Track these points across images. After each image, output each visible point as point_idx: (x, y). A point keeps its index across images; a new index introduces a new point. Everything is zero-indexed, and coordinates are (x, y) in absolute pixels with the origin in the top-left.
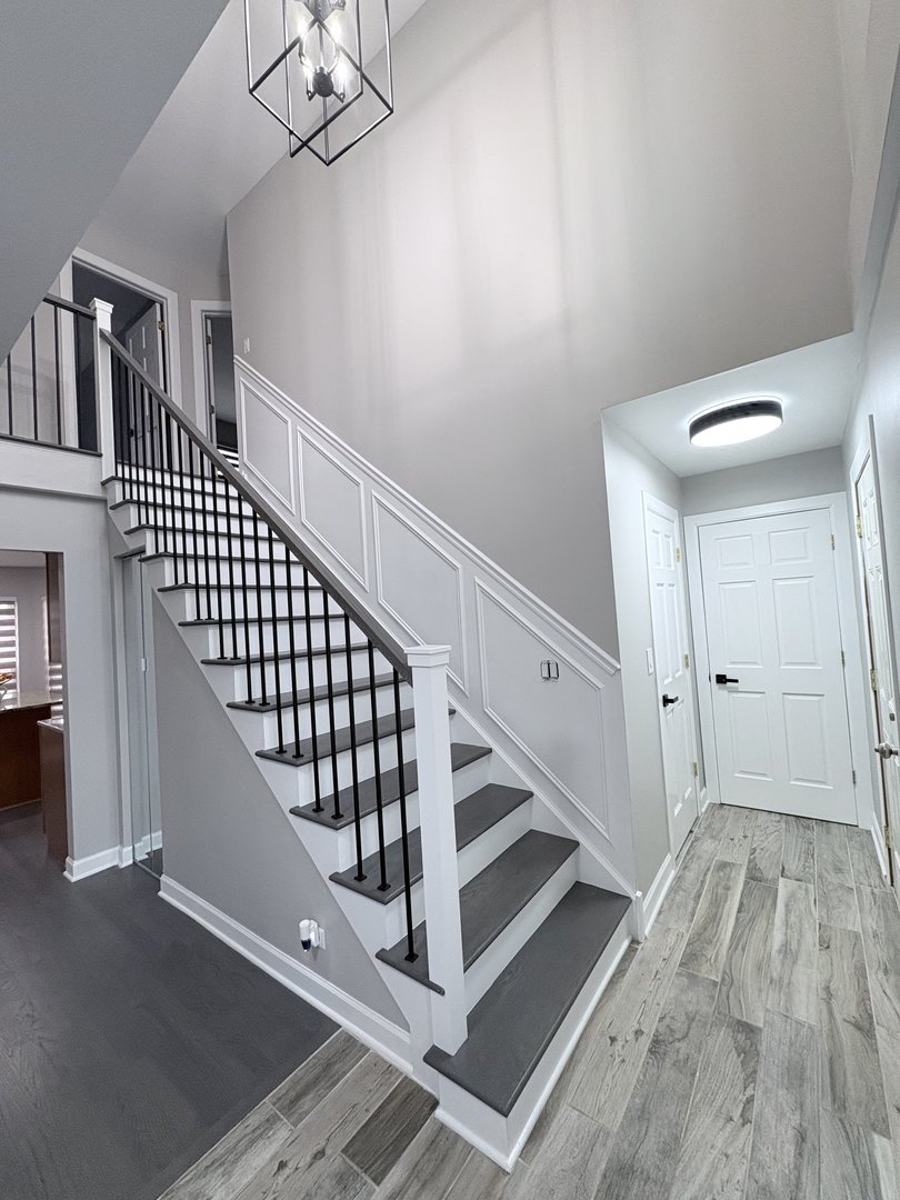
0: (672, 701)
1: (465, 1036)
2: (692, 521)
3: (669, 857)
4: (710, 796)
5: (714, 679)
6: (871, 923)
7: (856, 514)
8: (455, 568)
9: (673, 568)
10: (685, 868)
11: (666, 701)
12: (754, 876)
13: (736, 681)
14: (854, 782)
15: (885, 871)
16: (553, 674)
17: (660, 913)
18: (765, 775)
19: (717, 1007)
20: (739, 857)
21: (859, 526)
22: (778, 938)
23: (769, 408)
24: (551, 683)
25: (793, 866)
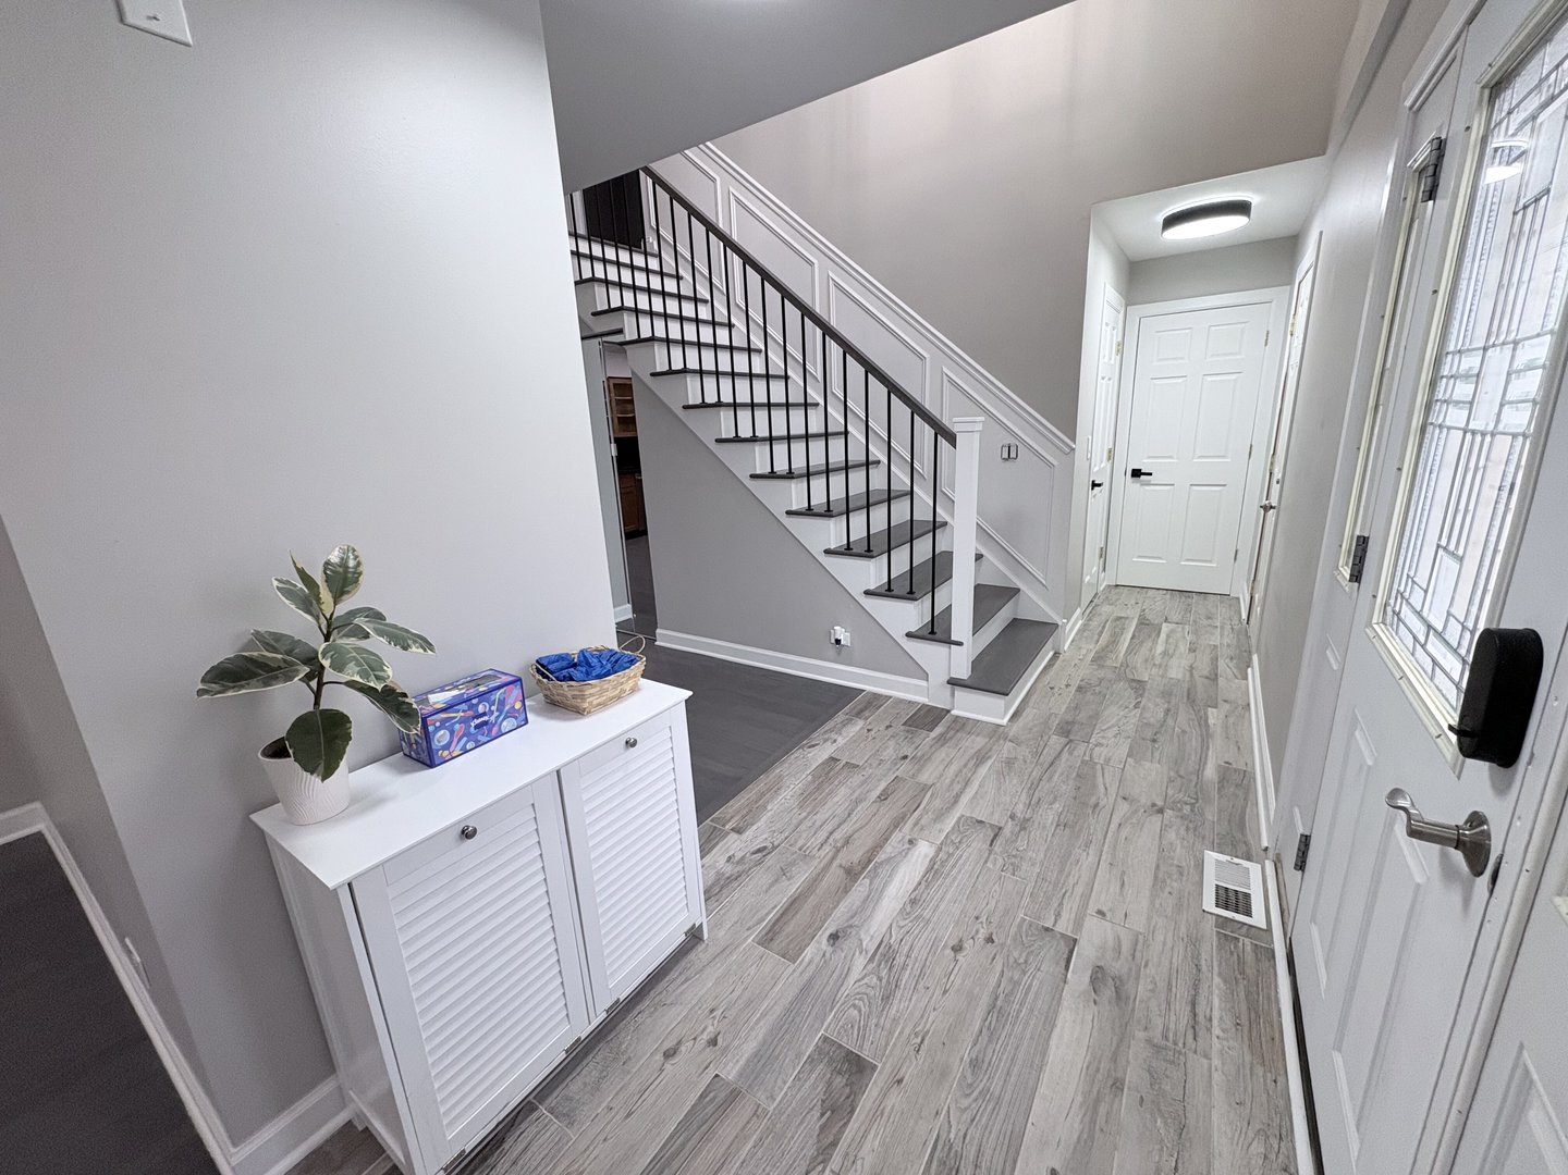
0: (1099, 485)
1: (970, 673)
2: (1137, 311)
3: (1079, 611)
4: (1108, 579)
5: (1129, 473)
6: (1226, 640)
7: (1293, 312)
8: (922, 358)
9: (1112, 362)
10: (1090, 620)
11: (1094, 485)
12: (1143, 623)
13: (1150, 474)
14: (1235, 559)
15: (1244, 616)
16: (1013, 455)
17: (1072, 641)
18: (1160, 558)
19: (1119, 674)
20: (1133, 614)
21: (1293, 325)
22: (1160, 648)
23: (1241, 208)
24: (1009, 464)
25: (1175, 617)
